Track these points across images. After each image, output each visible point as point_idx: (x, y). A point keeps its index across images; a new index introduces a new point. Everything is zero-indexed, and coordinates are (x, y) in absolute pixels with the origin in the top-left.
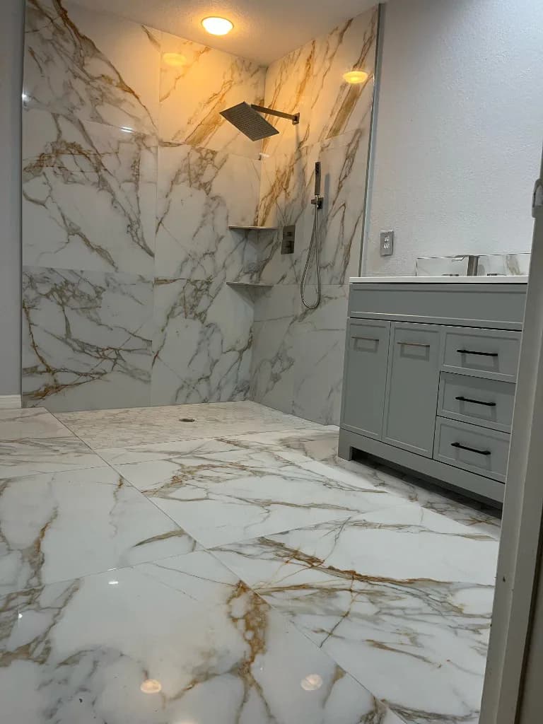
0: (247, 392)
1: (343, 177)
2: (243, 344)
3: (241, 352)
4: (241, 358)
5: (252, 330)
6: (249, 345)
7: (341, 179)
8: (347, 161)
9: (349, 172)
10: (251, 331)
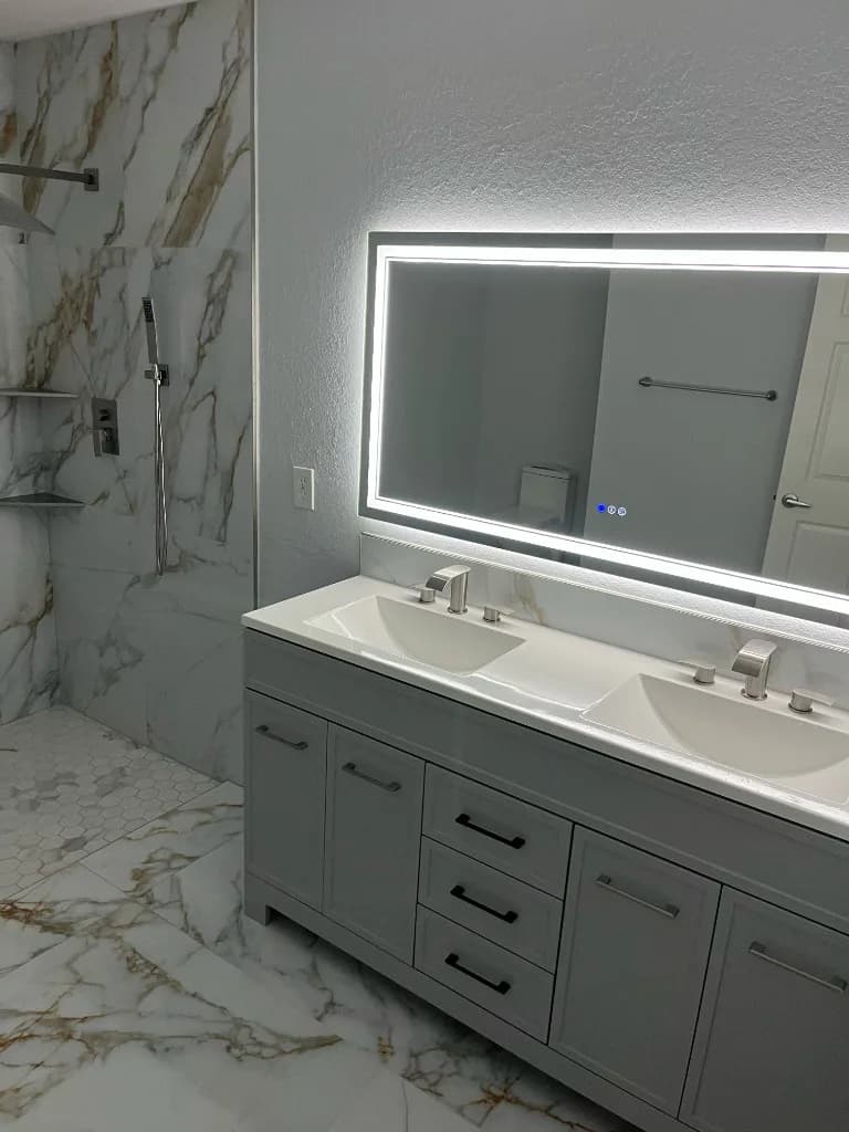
0: (54, 691)
1: (205, 335)
2: (36, 607)
3: (33, 624)
4: (33, 634)
5: (50, 578)
6: (48, 606)
7: (202, 340)
8: (211, 308)
9: (217, 333)
10: (48, 581)
